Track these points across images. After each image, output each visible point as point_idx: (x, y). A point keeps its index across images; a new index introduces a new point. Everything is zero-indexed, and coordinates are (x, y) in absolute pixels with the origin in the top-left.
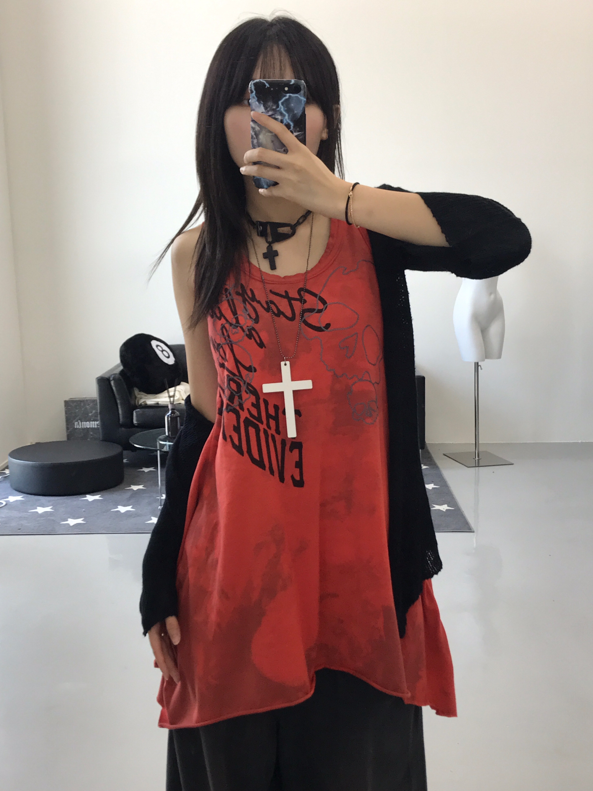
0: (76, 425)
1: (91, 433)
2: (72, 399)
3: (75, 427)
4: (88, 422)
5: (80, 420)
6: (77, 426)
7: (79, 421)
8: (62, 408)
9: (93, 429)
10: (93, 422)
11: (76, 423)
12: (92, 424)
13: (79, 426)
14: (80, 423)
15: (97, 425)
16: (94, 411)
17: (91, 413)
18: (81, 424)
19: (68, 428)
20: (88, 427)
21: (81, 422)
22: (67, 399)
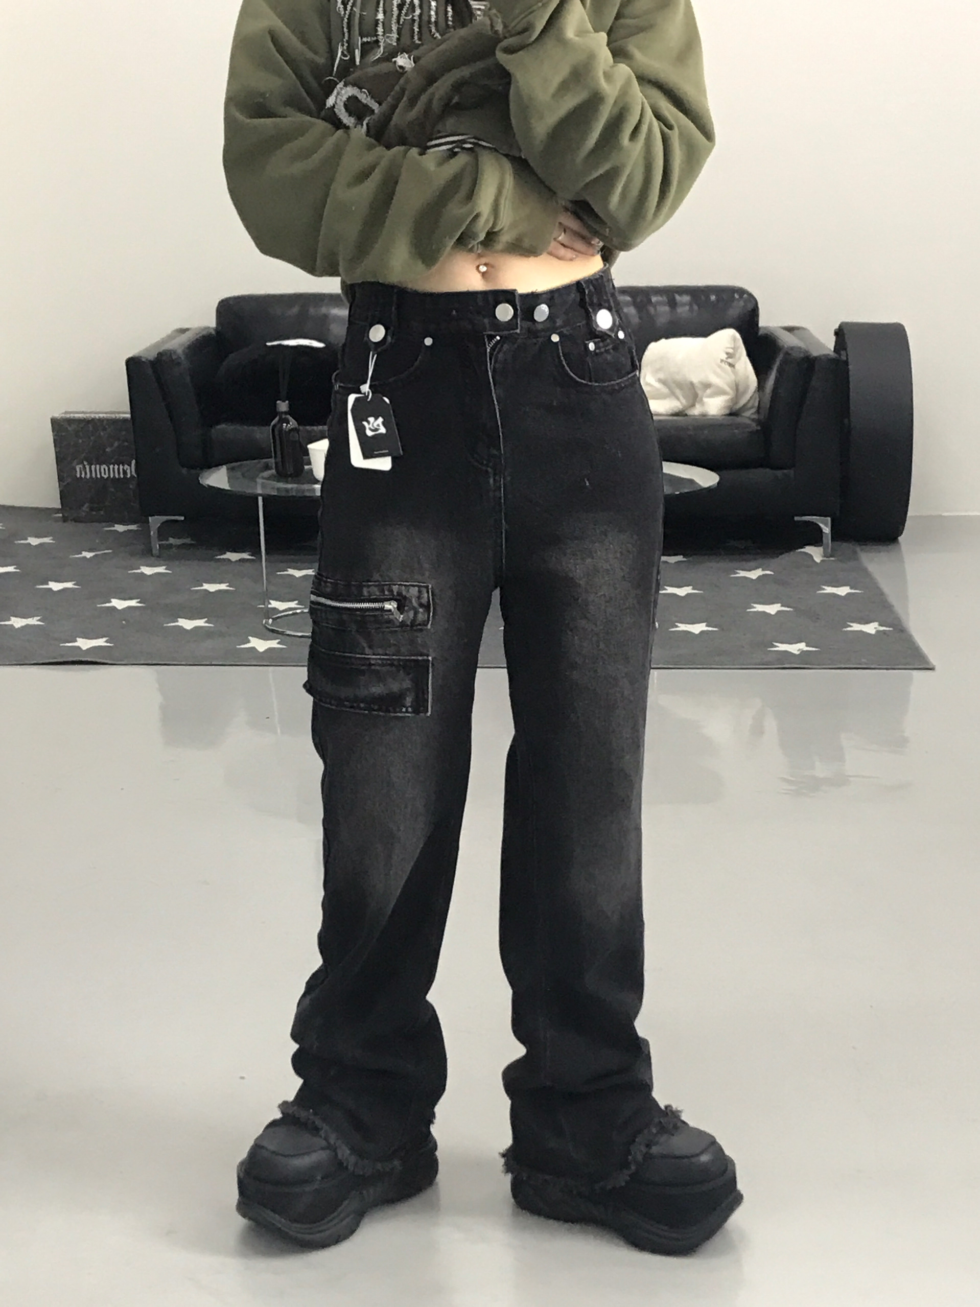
0: (78, 470)
1: (113, 490)
2: (68, 416)
3: (78, 476)
4: (104, 466)
5: (87, 461)
6: (81, 474)
7: (85, 463)
8: (47, 436)
9: (115, 481)
10: (116, 467)
11: (78, 468)
12: (114, 469)
13: (86, 473)
14: (87, 467)
15: (125, 472)
16: (116, 444)
17: (112, 445)
18: (90, 468)
19: (61, 479)
20: (106, 477)
21: (90, 464)
22: (57, 415)
